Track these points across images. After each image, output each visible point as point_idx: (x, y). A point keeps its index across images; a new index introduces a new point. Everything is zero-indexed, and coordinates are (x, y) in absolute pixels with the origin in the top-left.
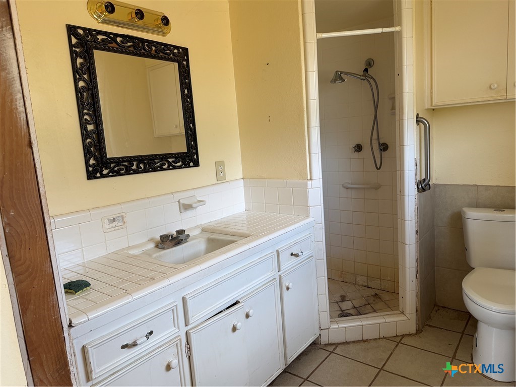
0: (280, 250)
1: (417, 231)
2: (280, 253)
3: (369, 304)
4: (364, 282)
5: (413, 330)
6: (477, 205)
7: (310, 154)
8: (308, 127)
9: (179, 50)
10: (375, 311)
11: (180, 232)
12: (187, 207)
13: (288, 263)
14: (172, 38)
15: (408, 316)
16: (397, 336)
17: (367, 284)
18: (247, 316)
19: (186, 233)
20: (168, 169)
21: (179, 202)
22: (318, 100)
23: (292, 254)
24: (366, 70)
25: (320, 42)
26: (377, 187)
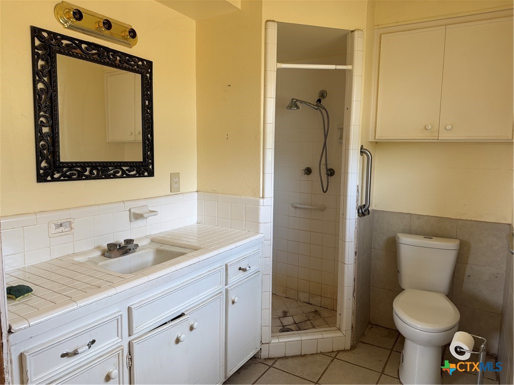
0: (228, 264)
1: (356, 253)
2: (229, 267)
3: (309, 320)
4: (306, 298)
5: (348, 347)
6: (410, 232)
7: (263, 173)
8: (264, 149)
9: (143, 63)
10: (314, 327)
11: (129, 242)
12: (138, 217)
13: (235, 277)
14: (137, 50)
15: (344, 332)
16: (333, 352)
17: (308, 301)
18: (192, 328)
19: (134, 243)
20: (121, 177)
21: (130, 210)
22: (274, 125)
23: (240, 269)
24: (319, 101)
25: (280, 72)
26: (323, 209)
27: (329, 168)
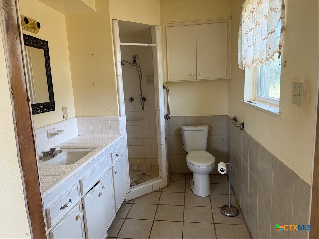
0: (112, 153)
1: (165, 138)
2: (112, 154)
3: (141, 178)
4: (137, 168)
5: (166, 185)
7: (119, 103)
8: (118, 89)
9: (43, 43)
10: (145, 181)
11: (53, 150)
12: (53, 135)
13: (115, 159)
14: (40, 35)
15: (164, 178)
16: (160, 189)
17: (138, 169)
18: (103, 187)
19: (56, 150)
20: (40, 113)
21: (47, 132)
22: (122, 76)
23: (116, 155)
24: (134, 61)
25: (122, 47)
26: (142, 119)
27: (143, 97)
